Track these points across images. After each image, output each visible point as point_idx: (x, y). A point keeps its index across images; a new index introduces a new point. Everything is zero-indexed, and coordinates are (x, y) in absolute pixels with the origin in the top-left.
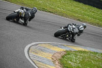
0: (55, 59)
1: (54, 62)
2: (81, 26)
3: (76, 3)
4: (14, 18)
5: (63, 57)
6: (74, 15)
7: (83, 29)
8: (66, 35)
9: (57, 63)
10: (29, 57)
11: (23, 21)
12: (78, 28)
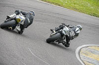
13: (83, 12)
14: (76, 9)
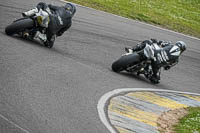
0: (165, 126)
2: (175, 48)
4: (25, 31)
5: (182, 121)
7: (177, 54)
8: (140, 68)
10: (108, 119)
11: (44, 38)
12: (168, 52)
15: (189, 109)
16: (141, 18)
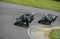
1: (46, 36)
3: (55, 2)
5: (50, 33)
6: (55, 8)
9: (47, 37)
10: (31, 34)
13: (29, 6)
14: (25, 5)
15: (52, 30)
16: (37, 7)
